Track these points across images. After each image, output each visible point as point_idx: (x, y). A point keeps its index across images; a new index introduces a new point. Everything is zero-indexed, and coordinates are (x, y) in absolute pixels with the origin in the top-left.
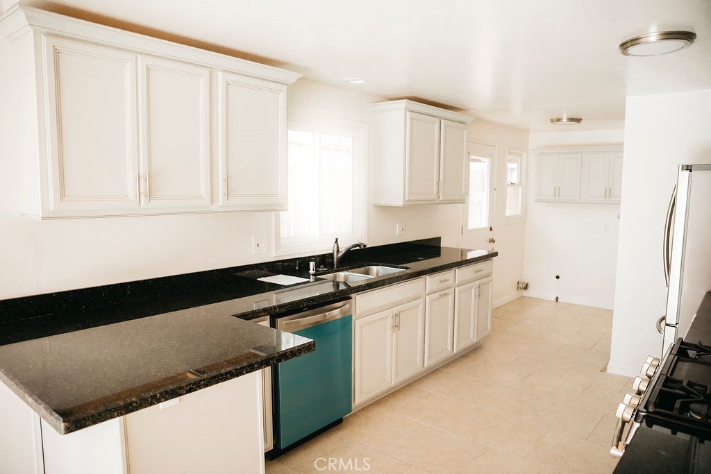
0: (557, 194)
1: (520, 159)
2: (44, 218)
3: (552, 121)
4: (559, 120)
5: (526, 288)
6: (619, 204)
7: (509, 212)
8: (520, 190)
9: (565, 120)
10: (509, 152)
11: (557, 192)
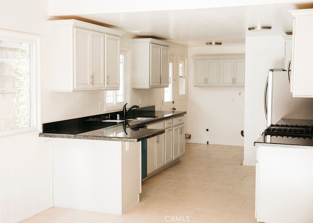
0: (206, 82)
1: (183, 62)
2: (73, 91)
3: (207, 44)
4: (211, 44)
5: (190, 137)
6: (244, 87)
7: (181, 93)
8: (184, 80)
9: (213, 44)
10: (180, 59)
11: (206, 80)
